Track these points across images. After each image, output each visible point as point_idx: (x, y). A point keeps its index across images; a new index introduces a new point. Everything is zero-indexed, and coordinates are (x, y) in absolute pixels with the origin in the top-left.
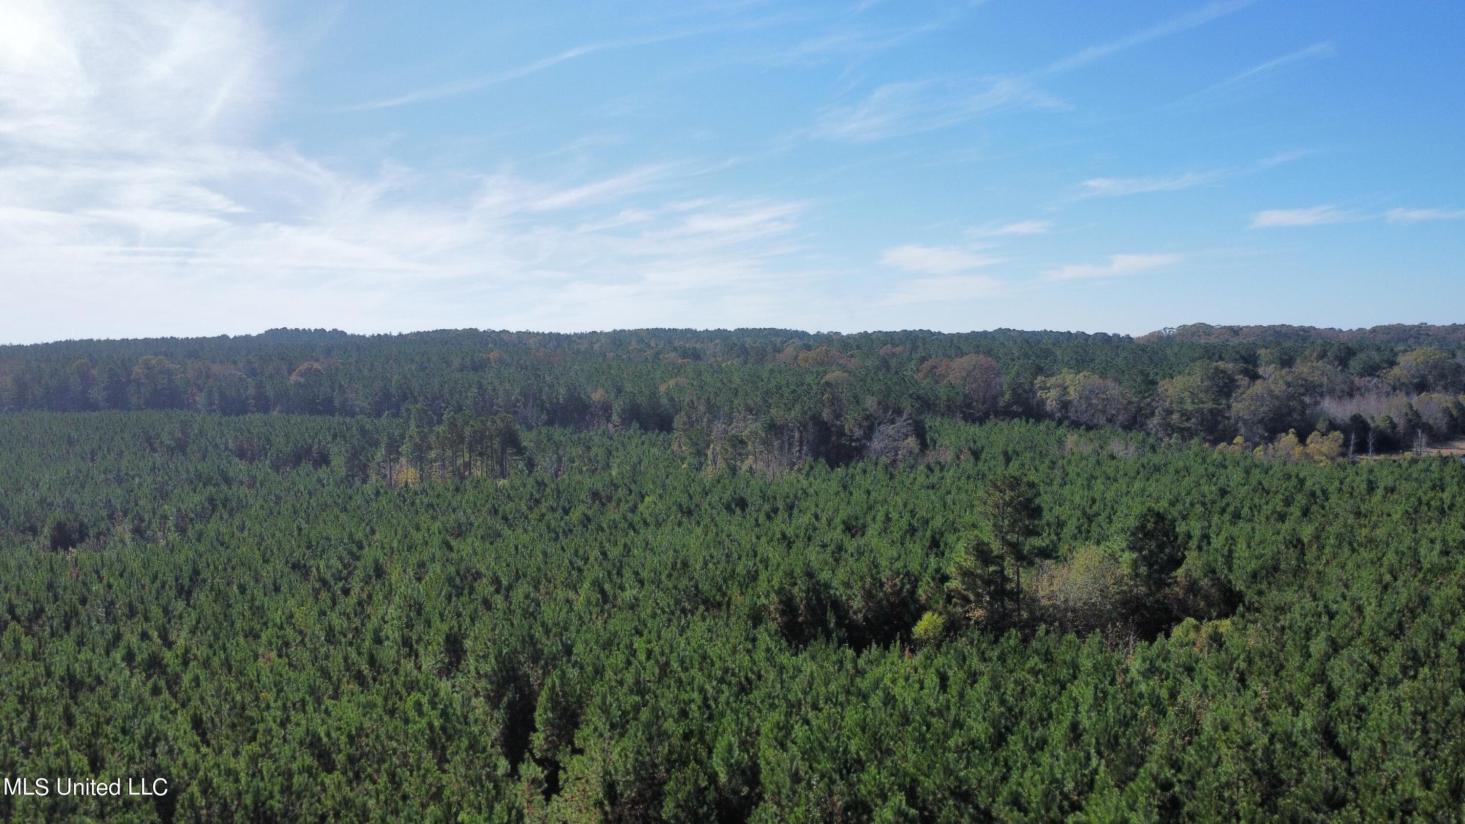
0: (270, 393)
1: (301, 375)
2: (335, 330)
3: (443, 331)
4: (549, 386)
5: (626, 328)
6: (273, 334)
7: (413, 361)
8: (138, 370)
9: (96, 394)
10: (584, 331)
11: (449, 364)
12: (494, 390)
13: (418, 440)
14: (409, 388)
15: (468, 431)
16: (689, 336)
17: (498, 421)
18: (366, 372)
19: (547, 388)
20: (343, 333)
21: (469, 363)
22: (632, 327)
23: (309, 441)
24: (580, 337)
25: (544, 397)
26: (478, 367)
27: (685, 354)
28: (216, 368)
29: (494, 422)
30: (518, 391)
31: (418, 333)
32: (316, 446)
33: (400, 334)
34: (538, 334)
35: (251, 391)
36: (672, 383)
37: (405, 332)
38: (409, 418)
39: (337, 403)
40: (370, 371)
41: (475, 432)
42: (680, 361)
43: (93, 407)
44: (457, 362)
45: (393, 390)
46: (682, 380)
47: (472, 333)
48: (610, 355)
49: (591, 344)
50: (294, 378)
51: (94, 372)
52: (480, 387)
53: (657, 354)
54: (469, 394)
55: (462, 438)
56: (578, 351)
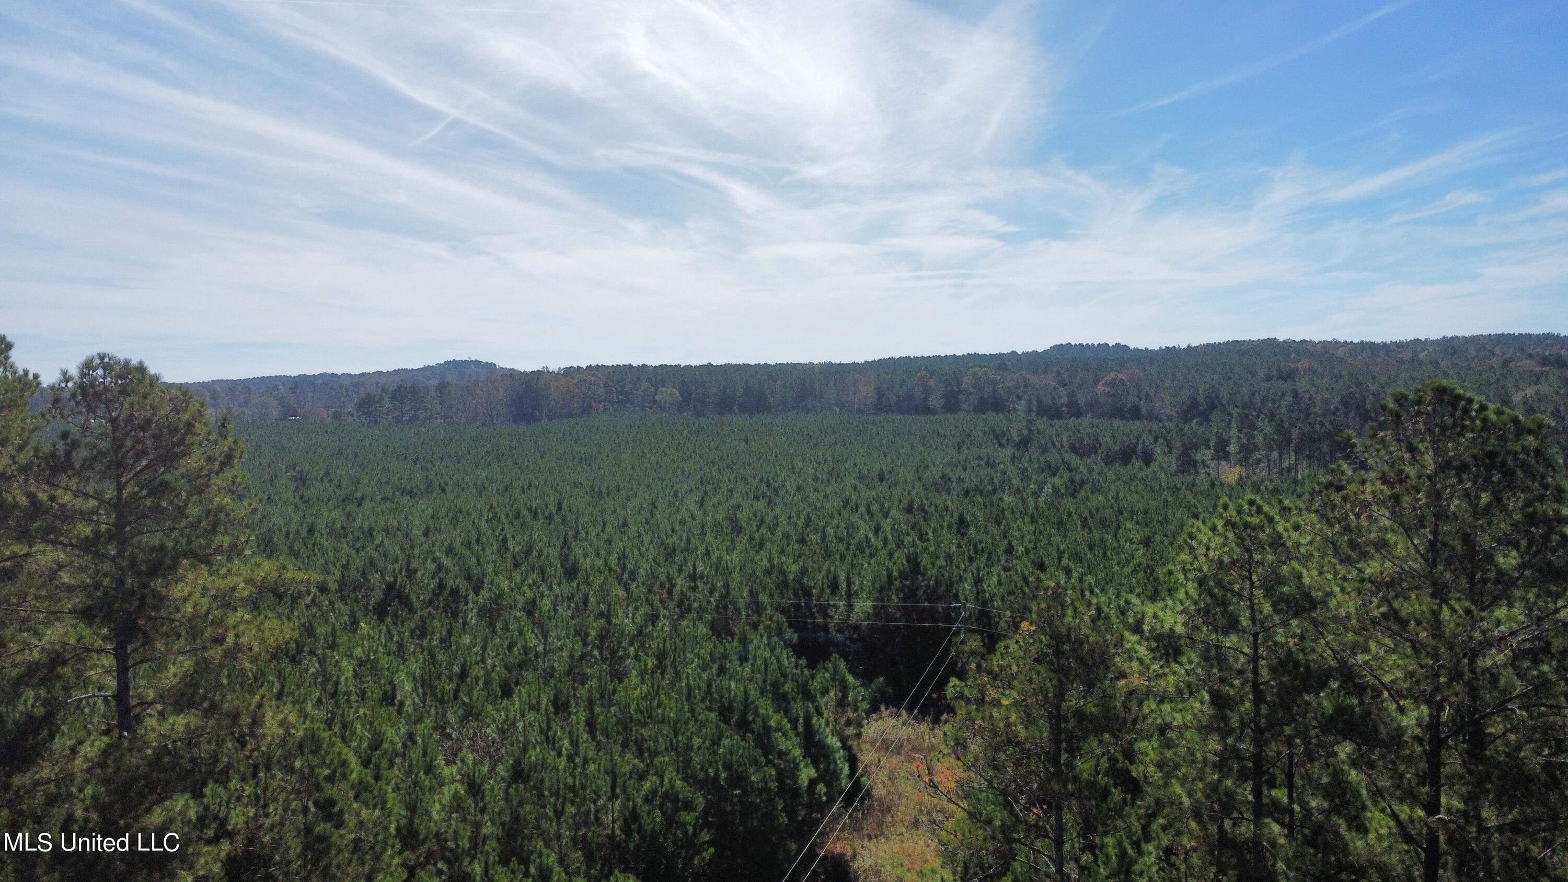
0: (1082, 402)
1: (1106, 384)
2: (1118, 345)
3: (1236, 342)
4: (1374, 394)
5: (1460, 335)
6: (1060, 350)
7: (1215, 372)
8: (967, 381)
9: (935, 401)
10: (1403, 339)
11: (1254, 374)
12: (1310, 398)
13: (1244, 441)
14: (1217, 397)
15: (1295, 433)
16: (1549, 341)
17: (1327, 424)
18: (1168, 383)
19: (1371, 397)
20: (1126, 347)
21: (1275, 373)
22: (1468, 334)
23: (1134, 441)
24: (1400, 345)
25: (1368, 406)
26: (1289, 376)
27: (1545, 361)
28: (1033, 379)
29: (1322, 425)
30: (1337, 399)
31: (1209, 344)
32: (1140, 447)
33: (1189, 347)
34: (1345, 342)
35: (1065, 400)
36: (1530, 391)
37: (1194, 344)
38: (1230, 421)
39: (1144, 411)
40: (1172, 381)
41: (1303, 434)
42: (1538, 369)
43: (932, 412)
44: (1261, 374)
45: (1201, 399)
46: (1544, 388)
47: (1271, 343)
48: (1444, 364)
49: (1415, 353)
50: (1100, 388)
51: (932, 382)
52: (1295, 394)
53: (1506, 363)
54: (1283, 403)
55: (1289, 441)
56: (1402, 361)
